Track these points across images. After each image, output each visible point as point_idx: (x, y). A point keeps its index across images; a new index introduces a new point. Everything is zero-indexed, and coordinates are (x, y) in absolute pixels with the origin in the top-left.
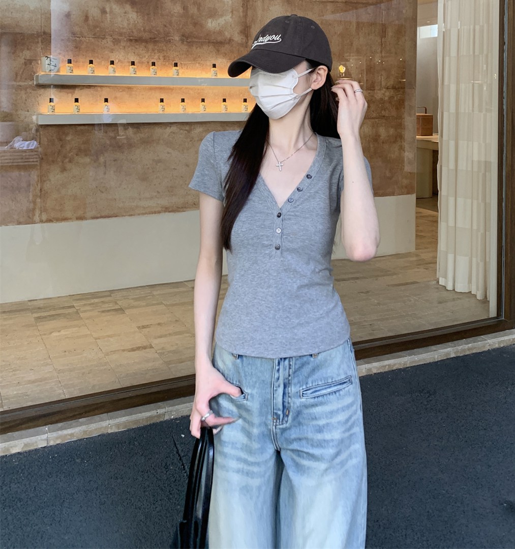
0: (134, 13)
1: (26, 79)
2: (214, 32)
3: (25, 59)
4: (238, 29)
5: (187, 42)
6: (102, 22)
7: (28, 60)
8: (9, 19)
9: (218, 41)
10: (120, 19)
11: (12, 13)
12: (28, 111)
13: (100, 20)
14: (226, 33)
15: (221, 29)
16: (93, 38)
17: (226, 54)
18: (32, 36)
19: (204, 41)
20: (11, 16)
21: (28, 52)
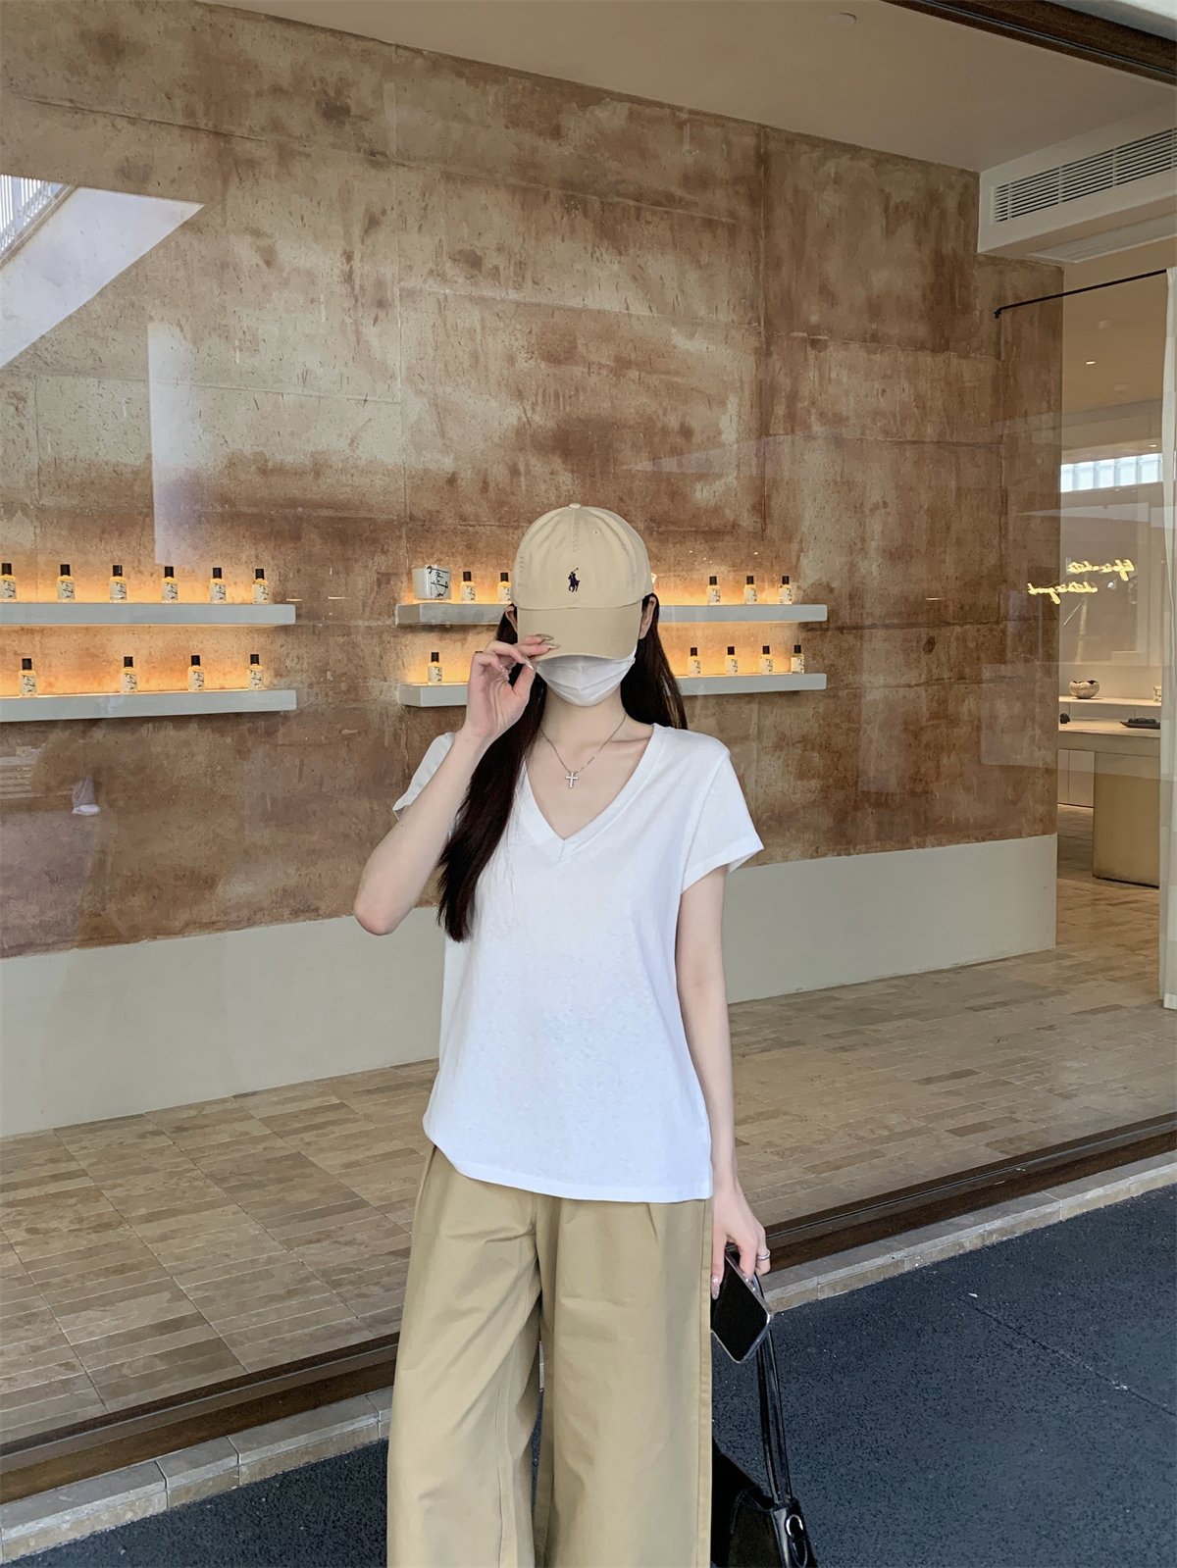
0: (566, 474)
1: (380, 614)
2: (706, 511)
3: (378, 573)
4: (748, 501)
5: (658, 532)
6: (513, 493)
7: (383, 574)
8: (348, 489)
9: (713, 529)
10: (543, 487)
11: (352, 475)
12: (385, 680)
13: (508, 489)
14: (727, 512)
15: (719, 504)
16: (499, 526)
17: (726, 556)
18: (389, 525)
19: (689, 529)
20: (350, 482)
21: (384, 557)
